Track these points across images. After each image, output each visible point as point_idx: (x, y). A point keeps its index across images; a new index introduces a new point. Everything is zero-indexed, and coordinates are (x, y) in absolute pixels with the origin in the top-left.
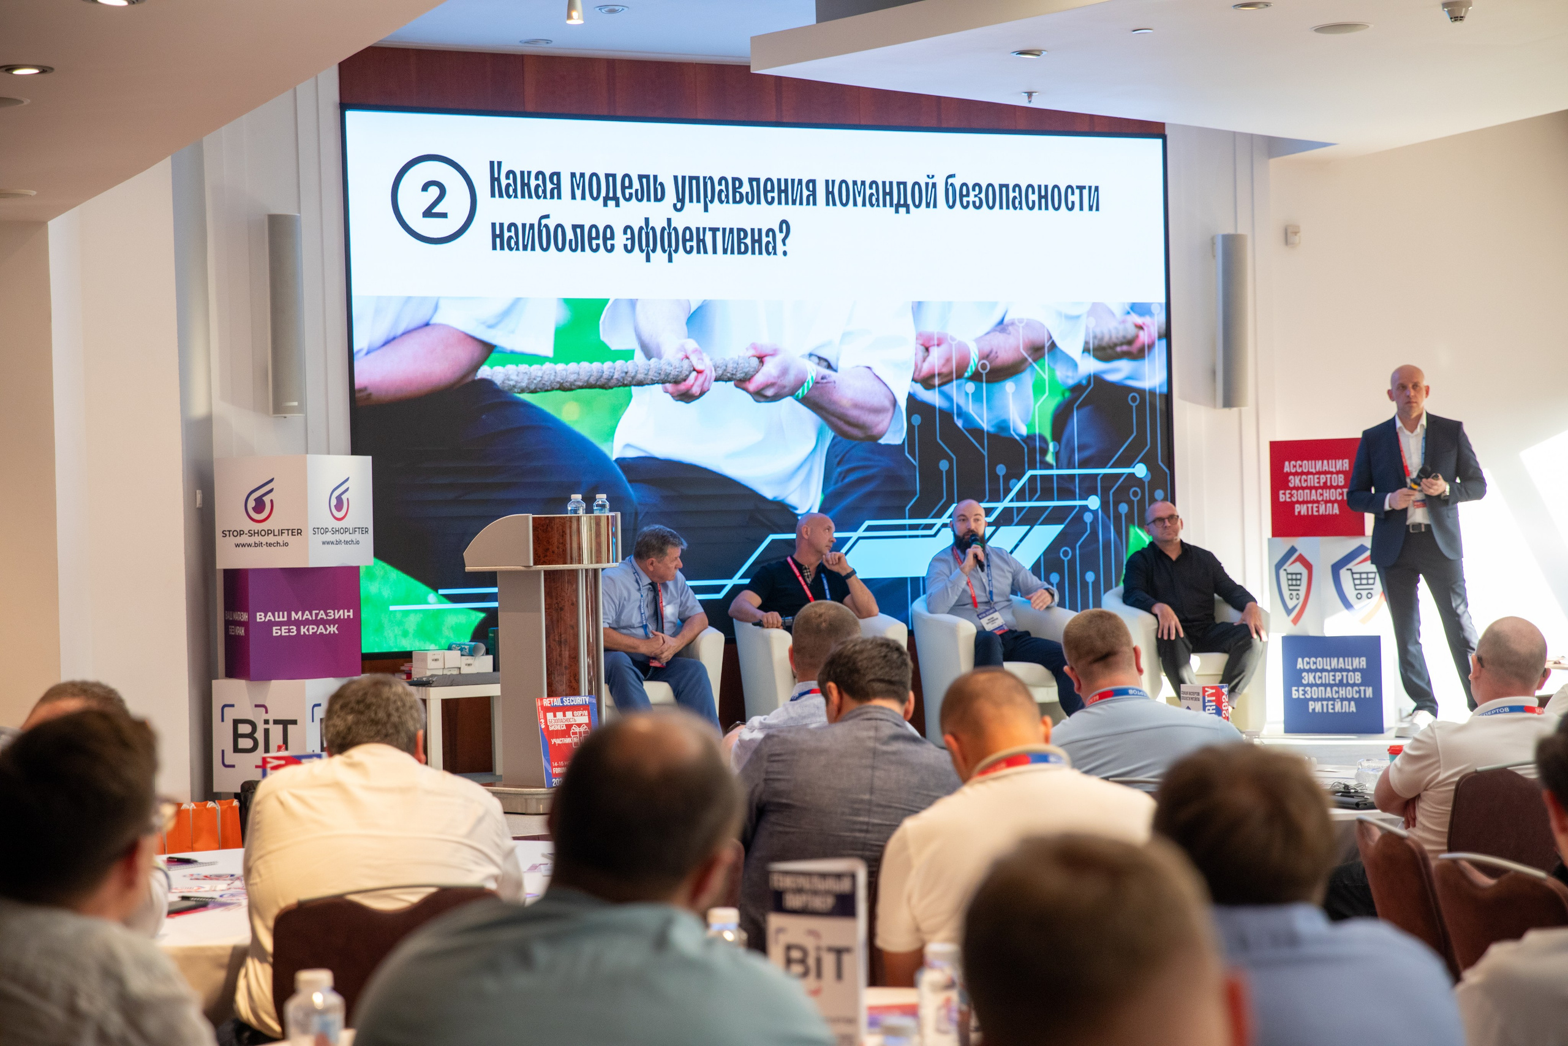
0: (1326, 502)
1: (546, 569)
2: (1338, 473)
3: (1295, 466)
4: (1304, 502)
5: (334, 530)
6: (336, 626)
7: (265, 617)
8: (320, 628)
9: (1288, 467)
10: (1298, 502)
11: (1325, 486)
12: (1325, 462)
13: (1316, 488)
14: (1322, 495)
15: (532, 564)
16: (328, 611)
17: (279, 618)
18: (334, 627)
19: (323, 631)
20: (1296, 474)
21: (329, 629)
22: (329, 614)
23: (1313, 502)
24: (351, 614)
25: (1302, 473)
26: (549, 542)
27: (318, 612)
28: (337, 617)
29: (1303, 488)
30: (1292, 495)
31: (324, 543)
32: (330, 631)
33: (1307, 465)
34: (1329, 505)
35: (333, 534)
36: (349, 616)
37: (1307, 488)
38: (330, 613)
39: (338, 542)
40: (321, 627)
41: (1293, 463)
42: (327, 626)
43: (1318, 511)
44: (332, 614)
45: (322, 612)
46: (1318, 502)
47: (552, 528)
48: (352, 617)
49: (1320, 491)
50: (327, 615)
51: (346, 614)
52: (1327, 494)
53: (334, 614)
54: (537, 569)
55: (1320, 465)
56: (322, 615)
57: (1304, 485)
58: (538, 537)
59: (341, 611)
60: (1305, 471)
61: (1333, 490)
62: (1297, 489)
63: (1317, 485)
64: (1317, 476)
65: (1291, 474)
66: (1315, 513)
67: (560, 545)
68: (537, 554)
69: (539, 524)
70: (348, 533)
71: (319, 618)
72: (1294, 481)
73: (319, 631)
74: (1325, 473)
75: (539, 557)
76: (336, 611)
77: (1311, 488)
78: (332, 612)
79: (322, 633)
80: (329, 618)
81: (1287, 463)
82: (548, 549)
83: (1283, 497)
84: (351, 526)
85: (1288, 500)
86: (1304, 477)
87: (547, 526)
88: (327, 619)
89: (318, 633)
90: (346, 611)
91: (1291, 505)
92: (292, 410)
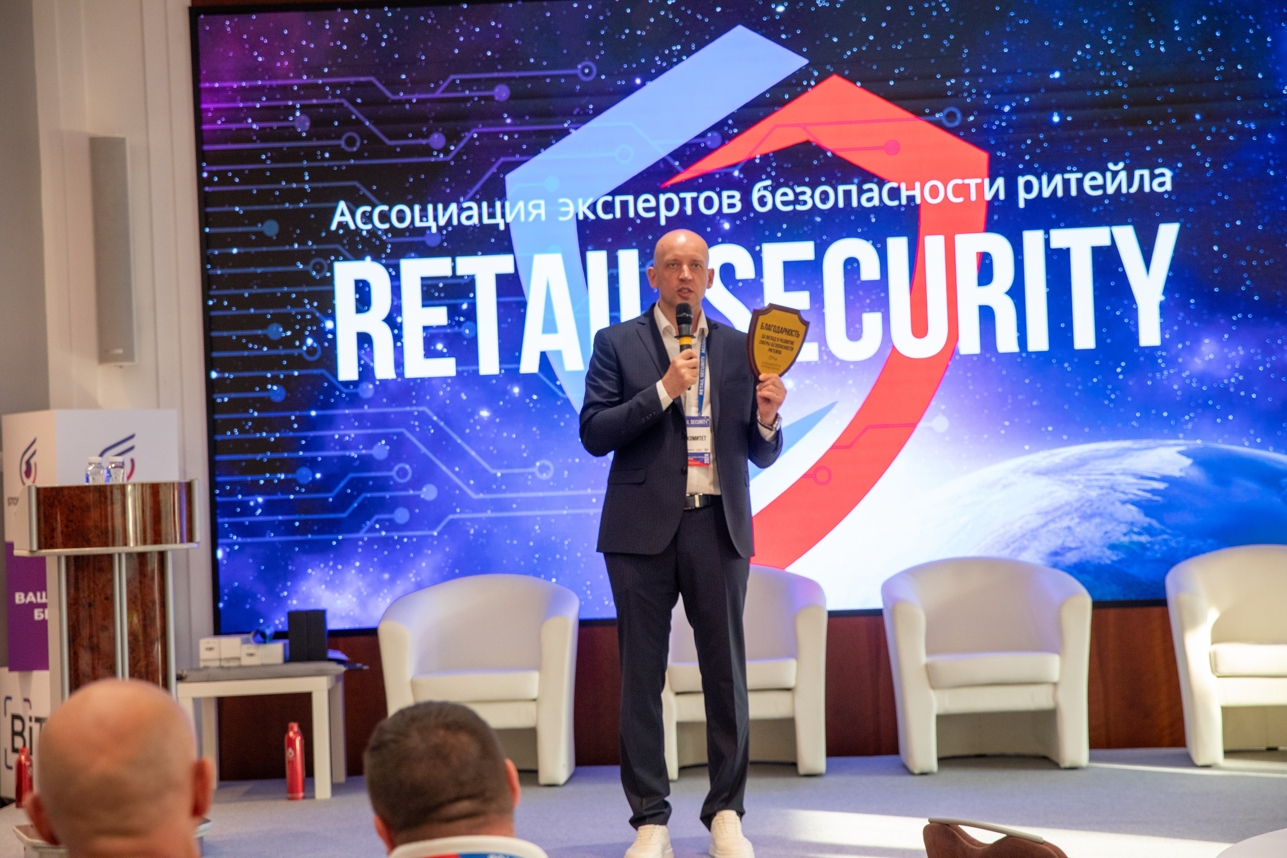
7: (26, 597)
15: (35, 548)
17: (41, 598)
47: (59, 502)
68: (41, 535)
69: (45, 497)
75: (43, 539)
82: (55, 529)
92: (119, 358)
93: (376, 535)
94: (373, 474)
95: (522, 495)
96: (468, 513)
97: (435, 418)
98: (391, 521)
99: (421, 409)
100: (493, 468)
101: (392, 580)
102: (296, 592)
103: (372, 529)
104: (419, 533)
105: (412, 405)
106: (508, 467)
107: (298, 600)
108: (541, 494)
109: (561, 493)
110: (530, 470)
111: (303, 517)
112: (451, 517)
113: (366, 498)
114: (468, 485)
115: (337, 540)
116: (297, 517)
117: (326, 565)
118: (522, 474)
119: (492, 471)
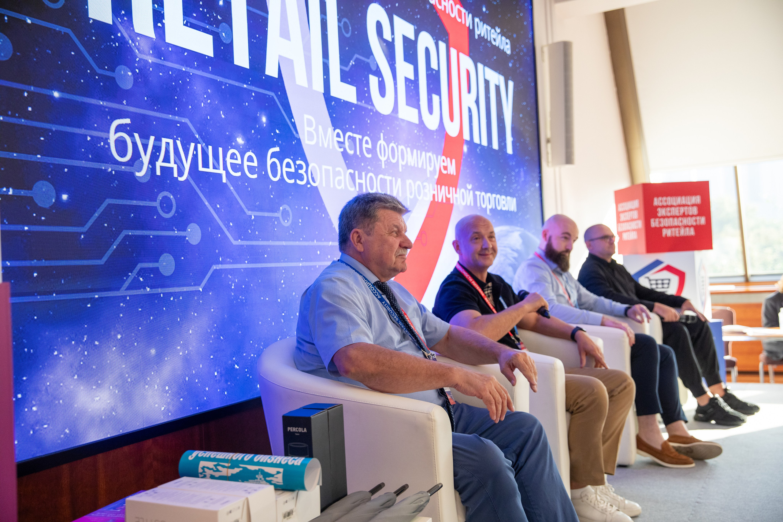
0: (685, 227)
2: (693, 205)
3: (662, 201)
4: (669, 227)
9: (657, 202)
10: (665, 227)
11: (684, 216)
12: (683, 198)
13: (678, 217)
14: (682, 222)
20: (663, 207)
23: (676, 227)
25: (667, 206)
29: (668, 217)
30: (660, 222)
33: (671, 200)
34: (687, 229)
37: (671, 217)
41: (660, 198)
43: (679, 233)
46: (679, 227)
49: (680, 219)
52: (686, 221)
55: (680, 200)
57: (669, 214)
60: (669, 204)
61: (689, 218)
62: (664, 217)
63: (678, 215)
64: (678, 208)
65: (659, 207)
66: (678, 235)
72: (661, 212)
74: (684, 206)
77: (673, 217)
81: (655, 199)
83: (654, 223)
85: (658, 226)
86: (668, 209)
91: (660, 229)
93: (141, 292)
94: (134, 203)
95: (271, 243)
96: (230, 263)
97: (197, 136)
98: (156, 271)
99: (184, 120)
100: (249, 210)
101: (160, 356)
102: (37, 391)
103: (135, 285)
104: (185, 289)
105: (175, 114)
106: (261, 209)
107: (41, 404)
108: (284, 243)
109: (297, 243)
110: (276, 215)
111: (44, 263)
112: (215, 267)
113: (127, 236)
114: (228, 227)
115: (92, 300)
116: (34, 262)
117: (79, 342)
118: (271, 218)
119: (249, 213)
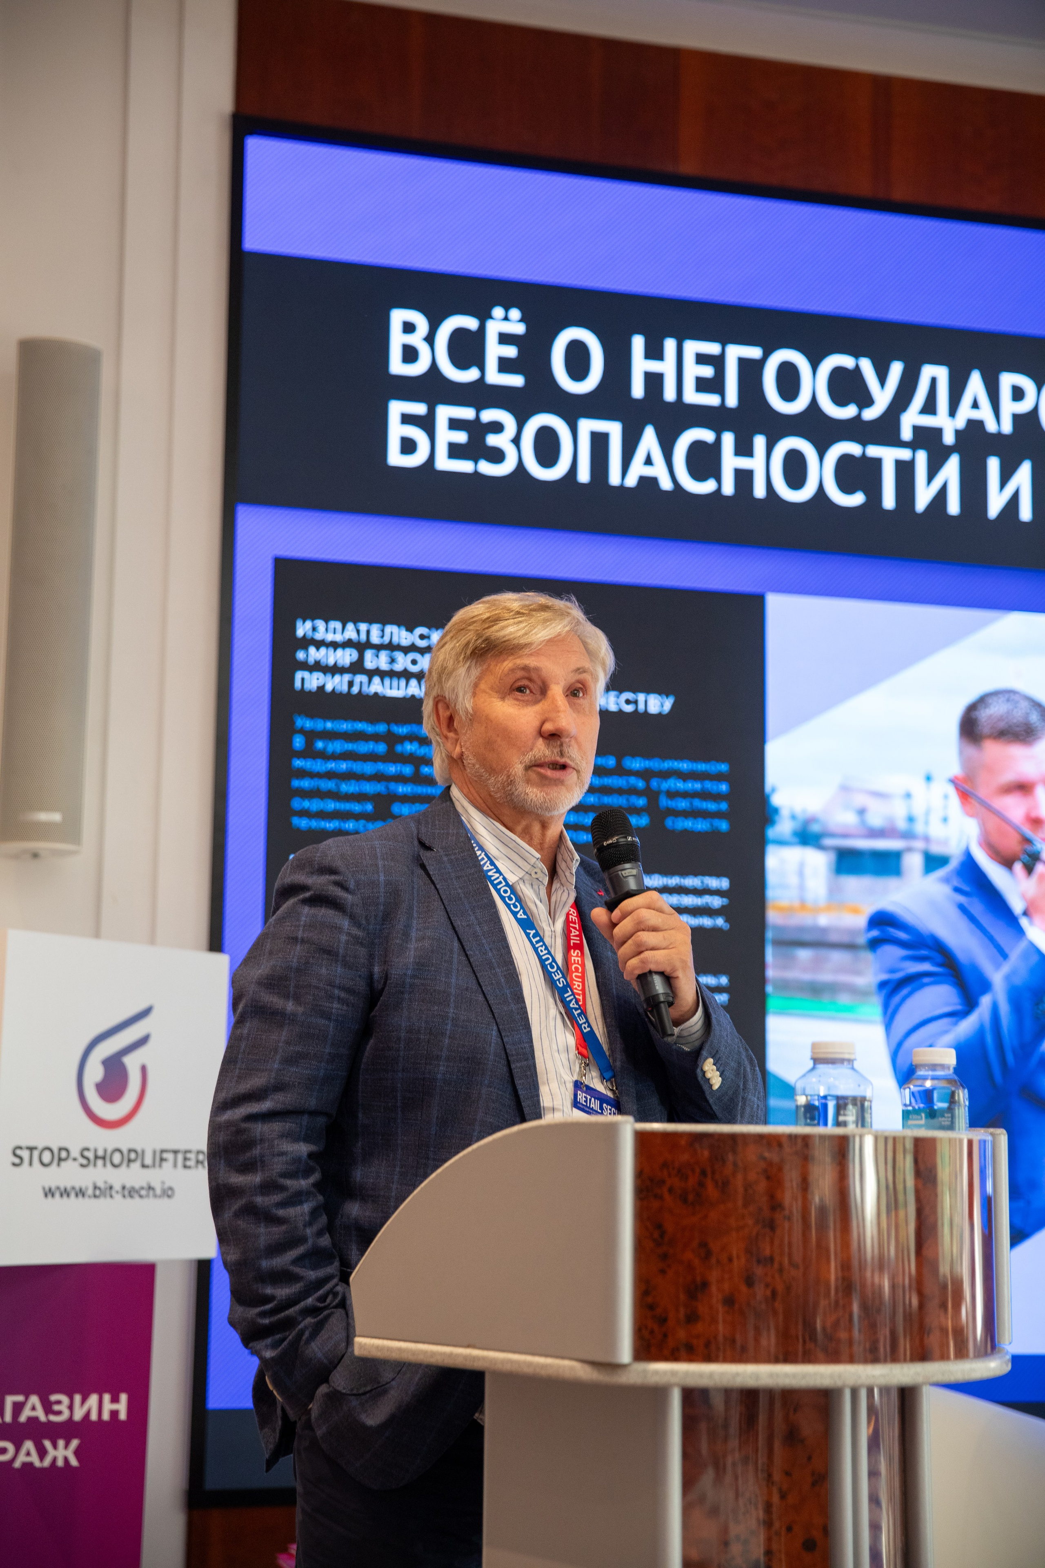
1: (692, 1382)
5: (90, 1155)
6: (75, 1443)
8: (23, 1451)
15: (625, 1352)
16: (54, 1398)
18: (66, 1446)
19: (35, 1459)
21: (51, 1452)
22: (56, 1408)
24: (122, 1407)
26: (708, 1254)
27: (20, 1398)
28: (78, 1415)
31: (49, 1193)
32: (55, 1460)
35: (82, 1166)
36: (114, 1414)
38: (59, 1402)
39: (102, 1192)
40: (29, 1445)
42: (47, 1444)
44: (64, 1408)
45: (34, 1400)
47: (724, 1186)
48: (123, 1416)
50: (48, 1407)
51: (108, 1406)
53: (71, 1407)
54: (652, 1380)
56: (33, 1409)
58: (659, 1226)
59: (93, 1399)
67: (759, 1271)
68: (651, 1307)
69: (665, 1165)
70: (136, 1166)
71: (23, 1418)
73: (22, 1458)
75: (663, 1320)
76: (78, 1398)
78: (65, 1399)
79: (30, 1465)
80: (53, 1418)
82: (705, 1285)
84: (149, 1144)
87: (704, 1173)
88: (50, 1422)
89: (17, 1464)
90: (107, 1397)
92: (45, 831)
